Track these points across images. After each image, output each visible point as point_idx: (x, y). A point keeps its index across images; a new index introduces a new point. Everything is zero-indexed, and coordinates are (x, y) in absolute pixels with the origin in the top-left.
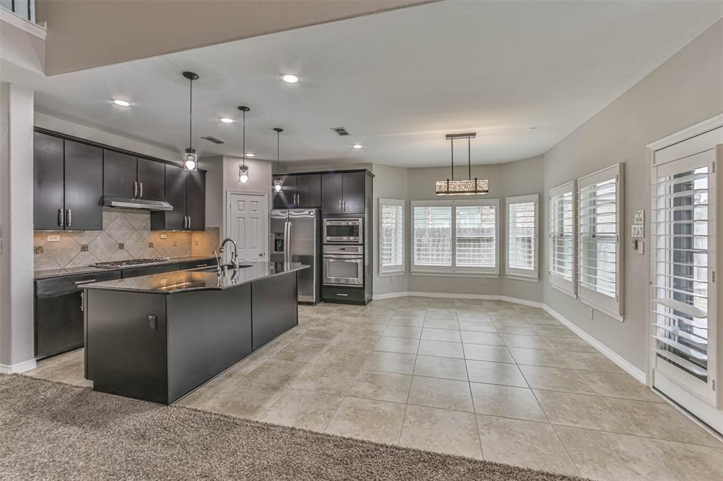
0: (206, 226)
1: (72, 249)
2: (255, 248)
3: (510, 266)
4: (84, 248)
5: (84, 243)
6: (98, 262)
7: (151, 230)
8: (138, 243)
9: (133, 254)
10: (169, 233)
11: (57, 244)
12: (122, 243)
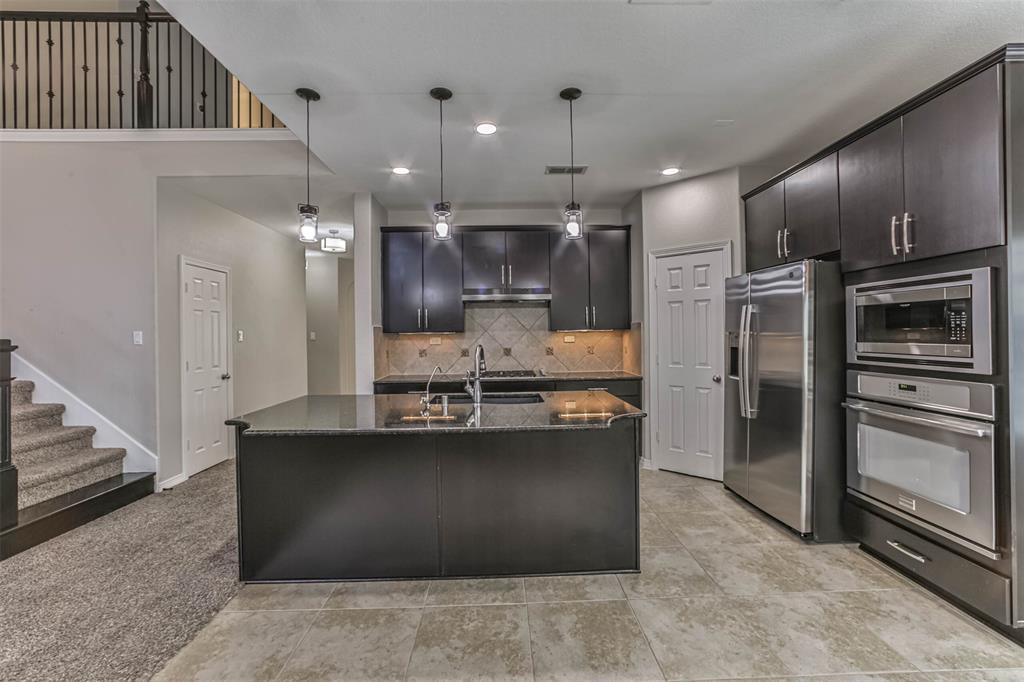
0: (632, 322)
1: (452, 354)
2: (704, 364)
4: (465, 353)
7: (550, 330)
8: (531, 348)
9: (523, 363)
10: (578, 334)
11: (438, 348)
12: (508, 347)
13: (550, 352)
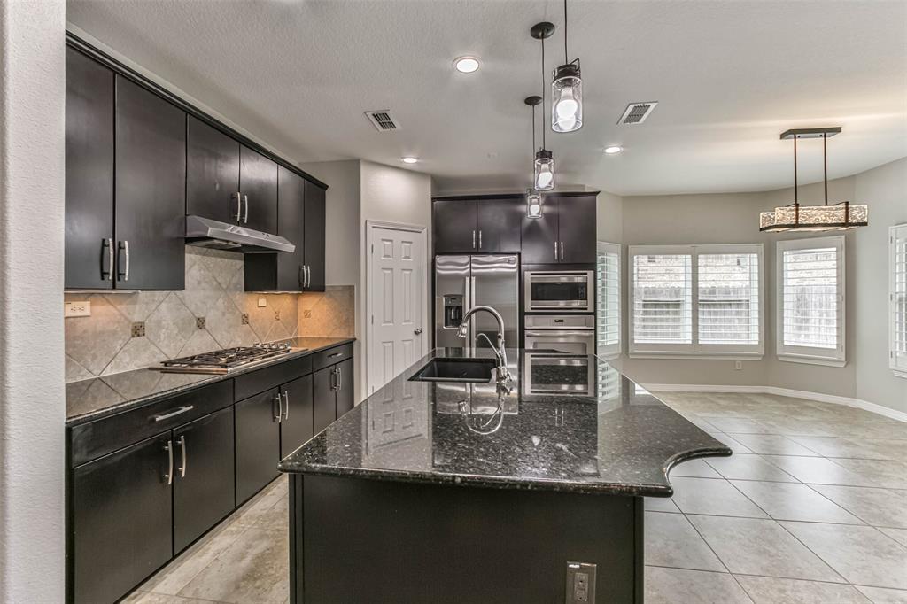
0: (327, 284)
1: (114, 333)
2: (408, 321)
3: (785, 343)
4: (138, 330)
5: (137, 318)
6: (165, 359)
7: (246, 290)
9: (218, 338)
10: (269, 296)
11: (85, 322)
12: (202, 316)
13: (245, 319)
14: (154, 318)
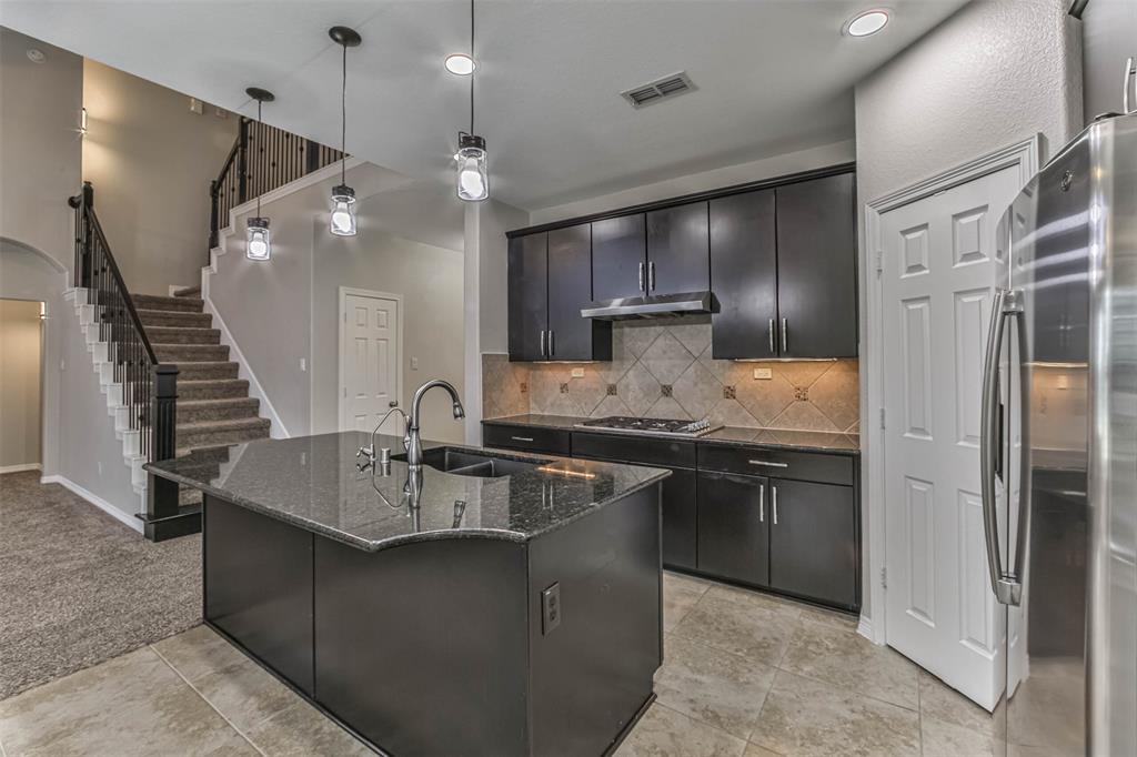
1: (597, 390)
4: (612, 390)
5: (611, 381)
8: (700, 386)
9: (688, 409)
10: (775, 366)
11: (581, 382)
12: (669, 384)
13: (730, 393)
14: (623, 382)
